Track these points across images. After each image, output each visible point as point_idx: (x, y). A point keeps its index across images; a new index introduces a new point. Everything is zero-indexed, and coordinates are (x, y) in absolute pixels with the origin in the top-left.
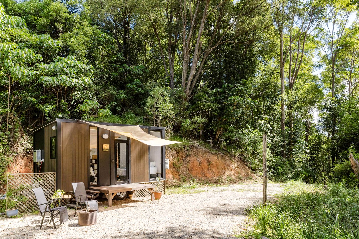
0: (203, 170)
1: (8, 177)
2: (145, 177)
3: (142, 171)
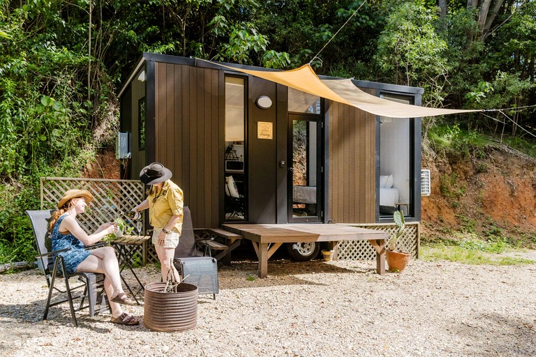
0: (520, 208)
1: (42, 184)
2: (366, 211)
3: (357, 194)
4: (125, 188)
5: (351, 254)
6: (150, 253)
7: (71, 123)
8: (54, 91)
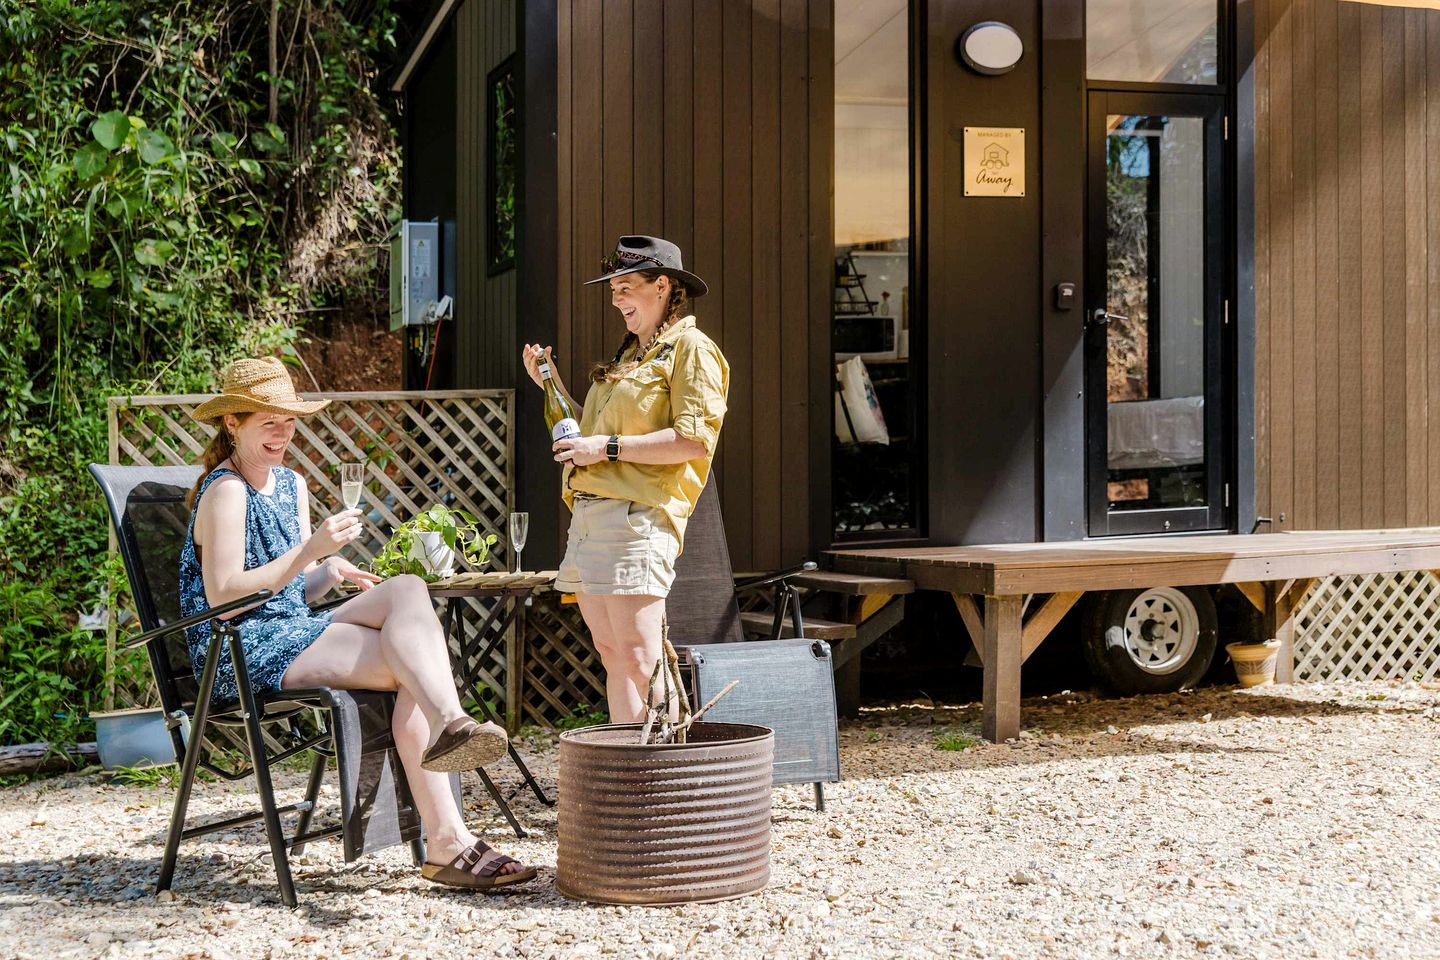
1: (113, 425)
2: (1411, 473)
3: (1373, 407)
4: (438, 424)
5: (1347, 658)
6: (533, 681)
7: (206, 216)
8: (138, 98)
